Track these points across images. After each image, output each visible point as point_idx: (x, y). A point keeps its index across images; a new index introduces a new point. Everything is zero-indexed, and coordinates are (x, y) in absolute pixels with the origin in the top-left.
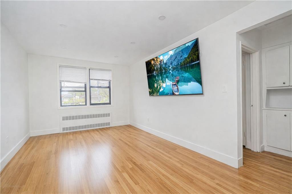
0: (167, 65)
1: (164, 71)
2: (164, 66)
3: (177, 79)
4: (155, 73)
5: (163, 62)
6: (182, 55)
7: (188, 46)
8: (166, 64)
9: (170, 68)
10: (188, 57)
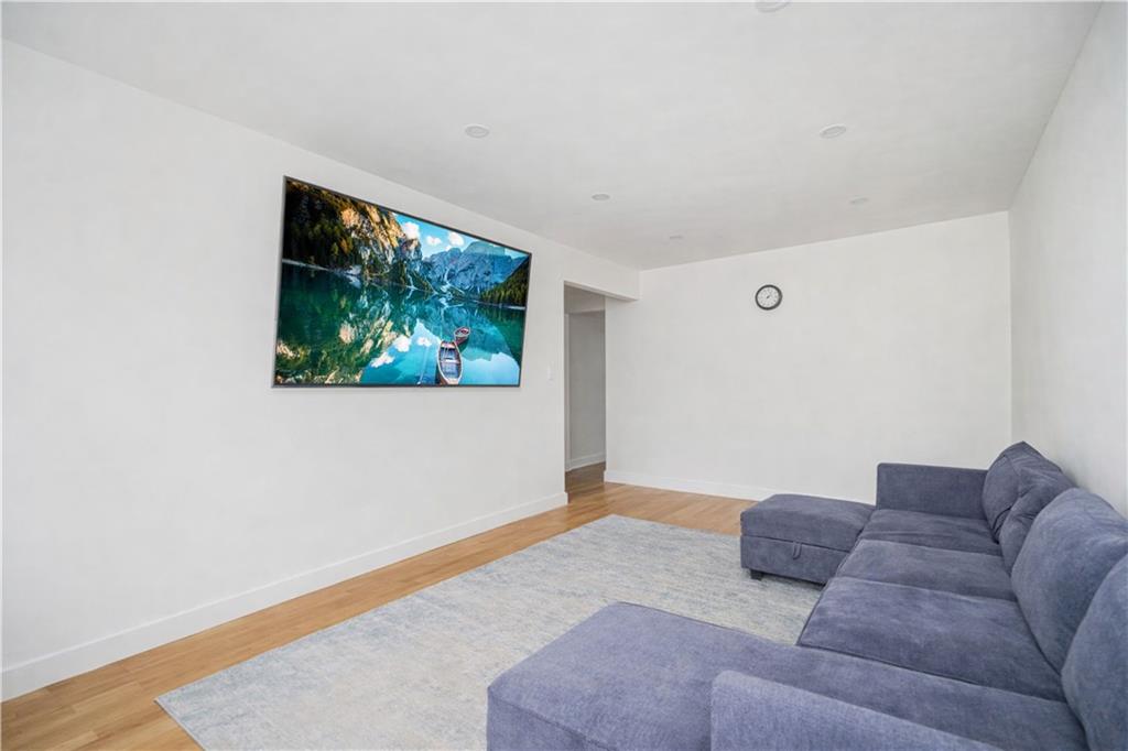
0: (434, 273)
1: (413, 288)
2: (418, 269)
3: (461, 335)
4: (359, 276)
5: (417, 250)
6: (491, 270)
7: (509, 257)
8: (428, 266)
9: (444, 288)
10: (505, 286)
